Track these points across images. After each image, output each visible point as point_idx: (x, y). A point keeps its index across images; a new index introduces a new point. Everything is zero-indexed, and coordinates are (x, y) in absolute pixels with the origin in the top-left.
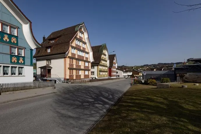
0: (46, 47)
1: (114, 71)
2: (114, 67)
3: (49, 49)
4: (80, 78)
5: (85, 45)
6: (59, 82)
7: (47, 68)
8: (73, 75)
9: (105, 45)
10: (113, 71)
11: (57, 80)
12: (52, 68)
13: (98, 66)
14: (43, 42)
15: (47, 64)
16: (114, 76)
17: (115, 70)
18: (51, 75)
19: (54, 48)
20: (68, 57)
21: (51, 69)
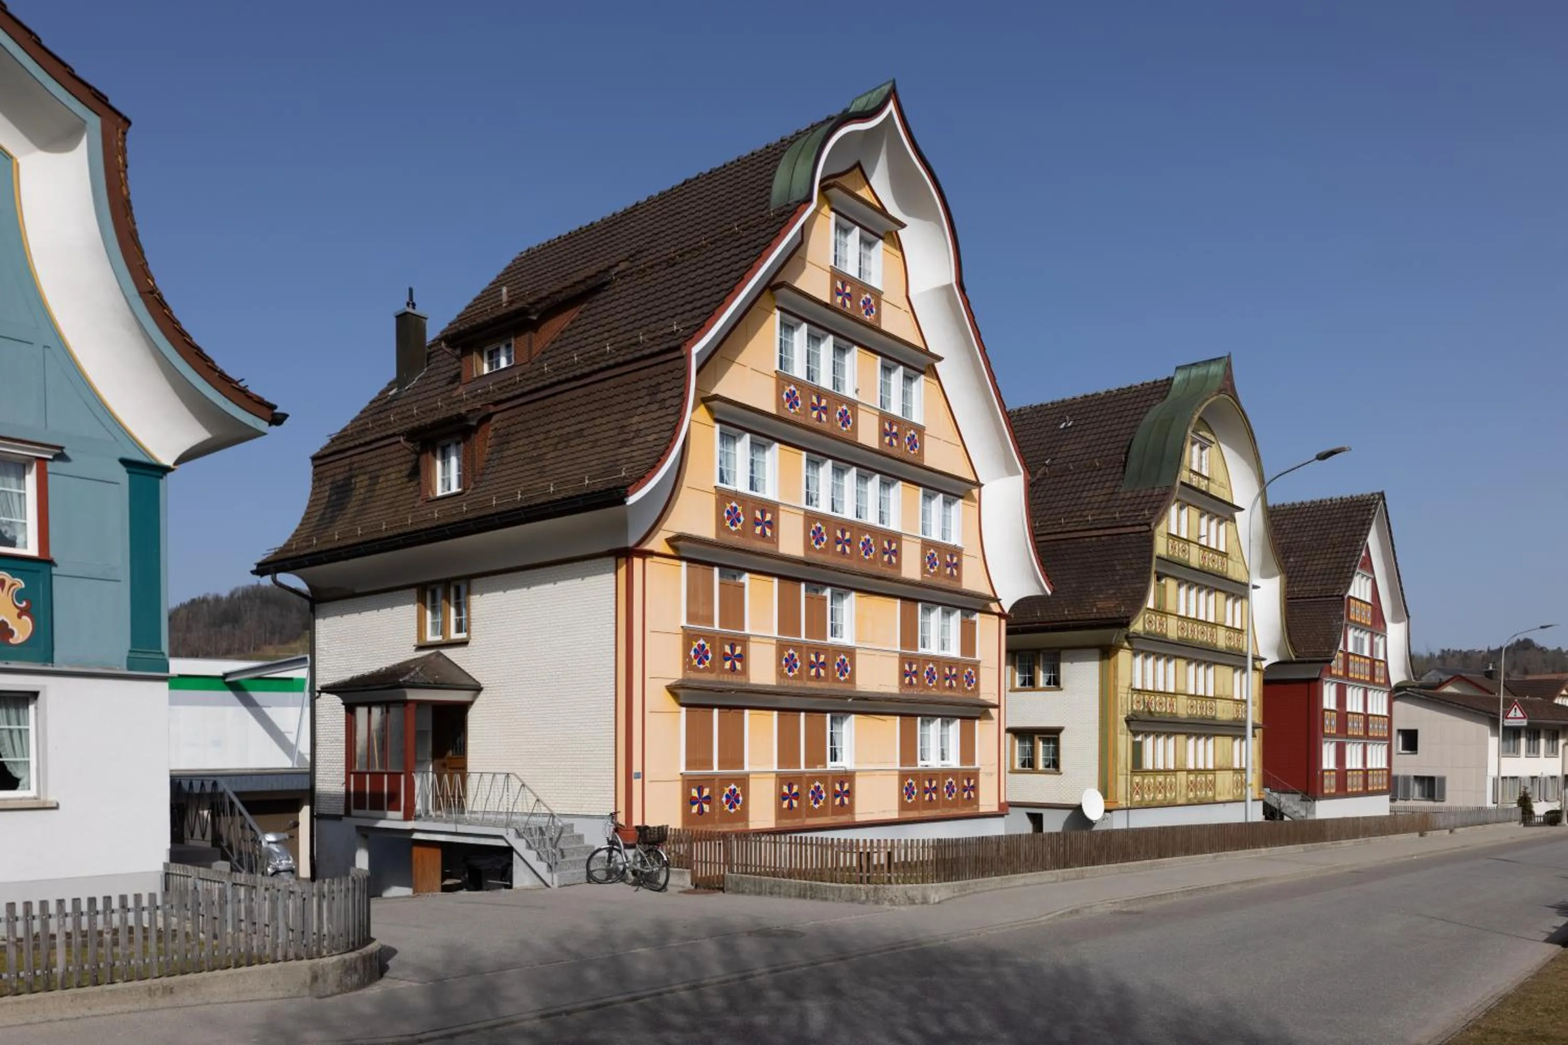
0: (411, 435)
1: (1355, 727)
2: (1359, 670)
3: (454, 461)
4: (850, 809)
5: (921, 384)
6: (541, 868)
7: (413, 695)
8: (743, 781)
9: (1215, 369)
10: (1342, 715)
11: (519, 845)
12: (478, 689)
13: (1106, 652)
14: (400, 382)
15: (431, 637)
16: (1354, 783)
17: (1378, 704)
18: (472, 782)
19: (503, 440)
20: (669, 541)
21: (462, 709)
